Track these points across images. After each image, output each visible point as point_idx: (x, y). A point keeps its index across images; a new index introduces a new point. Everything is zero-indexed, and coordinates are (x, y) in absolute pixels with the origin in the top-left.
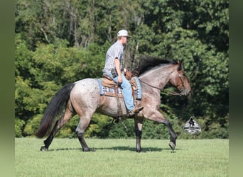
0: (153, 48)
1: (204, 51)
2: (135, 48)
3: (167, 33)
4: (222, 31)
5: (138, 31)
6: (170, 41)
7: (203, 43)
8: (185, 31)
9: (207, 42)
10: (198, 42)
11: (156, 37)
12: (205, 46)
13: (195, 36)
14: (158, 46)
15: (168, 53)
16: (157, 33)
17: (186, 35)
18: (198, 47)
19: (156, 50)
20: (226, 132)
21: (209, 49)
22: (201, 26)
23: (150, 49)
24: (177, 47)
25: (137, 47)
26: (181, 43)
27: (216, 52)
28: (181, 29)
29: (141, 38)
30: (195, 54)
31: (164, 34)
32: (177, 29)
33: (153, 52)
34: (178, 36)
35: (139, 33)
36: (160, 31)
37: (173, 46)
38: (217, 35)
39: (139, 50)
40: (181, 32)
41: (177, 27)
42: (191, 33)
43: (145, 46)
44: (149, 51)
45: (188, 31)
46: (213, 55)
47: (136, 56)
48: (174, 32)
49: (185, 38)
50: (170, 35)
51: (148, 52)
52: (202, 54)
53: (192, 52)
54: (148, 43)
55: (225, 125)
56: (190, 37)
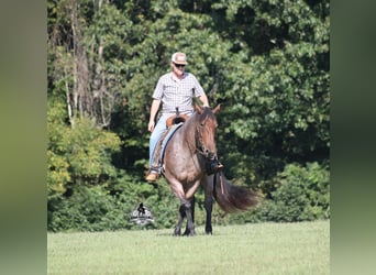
0: (130, 50)
1: (226, 55)
2: (96, 50)
3: (154, 21)
4: (258, 14)
5: (98, 18)
6: (161, 35)
7: (224, 39)
8: (188, 15)
9: (232, 37)
10: (214, 37)
11: (135, 28)
12: (228, 45)
13: (206, 25)
14: (139, 46)
15: (160, 59)
16: (136, 22)
17: (189, 24)
18: (214, 46)
19: (137, 54)
20: (275, 208)
21: (236, 49)
22: (217, 6)
23: (124, 52)
24: (176, 47)
25: (101, 49)
26: (181, 39)
27: (250, 55)
28: (179, 12)
29: (107, 32)
30: (210, 59)
31: (148, 23)
32: (173, 12)
33: (131, 58)
34: (174, 26)
35: (101, 22)
36: (141, 17)
37: (168, 45)
38: (250, 22)
39: (104, 55)
40: (179, 18)
41: (172, 9)
42: (199, 19)
43: (115, 47)
44: (123, 57)
45: (194, 17)
46: (245, 61)
47: (99, 68)
48: (166, 19)
49: (189, 29)
50: (161, 24)
51: (122, 59)
52: (223, 59)
53: (205, 56)
54: (119, 41)
55: (273, 194)
56: (198, 28)
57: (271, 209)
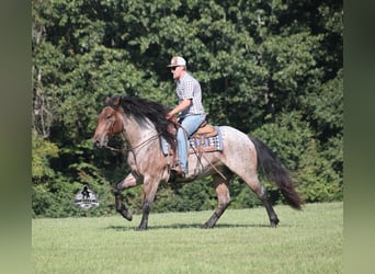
0: (64, 77)
1: (140, 81)
2: (35, 77)
3: (82, 54)
4: (163, 49)
5: (38, 52)
6: (88, 66)
7: (138, 68)
8: (110, 50)
9: (144, 67)
10: (131, 67)
11: (67, 60)
12: (142, 74)
13: (124, 58)
14: (71, 74)
15: (87, 85)
16: (67, 55)
17: (111, 57)
18: (130, 75)
19: (68, 81)
20: (182, 201)
21: (147, 77)
22: (132, 43)
23: (59, 79)
24: (101, 75)
25: (39, 77)
26: (106, 69)
27: (159, 81)
28: (103, 48)
29: (44, 63)
30: (128, 85)
31: (78, 56)
32: (97, 48)
33: (64, 83)
34: (99, 59)
35: (41, 56)
36: (71, 51)
37: (94, 74)
38: (157, 55)
39: (42, 81)
40: (103, 52)
41: (96, 45)
42: (119, 53)
43: (51, 75)
44: (59, 82)
45: (115, 52)
46: (155, 86)
47: (39, 91)
48: (93, 53)
49: (111, 61)
50: (88, 57)
51: (57, 84)
52: (138, 85)
53: (124, 82)
54: (55, 70)
55: (180, 191)
56: (117, 60)
57: (179, 202)
